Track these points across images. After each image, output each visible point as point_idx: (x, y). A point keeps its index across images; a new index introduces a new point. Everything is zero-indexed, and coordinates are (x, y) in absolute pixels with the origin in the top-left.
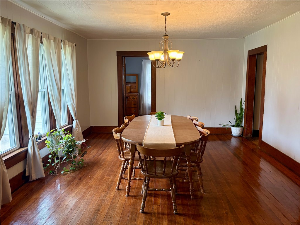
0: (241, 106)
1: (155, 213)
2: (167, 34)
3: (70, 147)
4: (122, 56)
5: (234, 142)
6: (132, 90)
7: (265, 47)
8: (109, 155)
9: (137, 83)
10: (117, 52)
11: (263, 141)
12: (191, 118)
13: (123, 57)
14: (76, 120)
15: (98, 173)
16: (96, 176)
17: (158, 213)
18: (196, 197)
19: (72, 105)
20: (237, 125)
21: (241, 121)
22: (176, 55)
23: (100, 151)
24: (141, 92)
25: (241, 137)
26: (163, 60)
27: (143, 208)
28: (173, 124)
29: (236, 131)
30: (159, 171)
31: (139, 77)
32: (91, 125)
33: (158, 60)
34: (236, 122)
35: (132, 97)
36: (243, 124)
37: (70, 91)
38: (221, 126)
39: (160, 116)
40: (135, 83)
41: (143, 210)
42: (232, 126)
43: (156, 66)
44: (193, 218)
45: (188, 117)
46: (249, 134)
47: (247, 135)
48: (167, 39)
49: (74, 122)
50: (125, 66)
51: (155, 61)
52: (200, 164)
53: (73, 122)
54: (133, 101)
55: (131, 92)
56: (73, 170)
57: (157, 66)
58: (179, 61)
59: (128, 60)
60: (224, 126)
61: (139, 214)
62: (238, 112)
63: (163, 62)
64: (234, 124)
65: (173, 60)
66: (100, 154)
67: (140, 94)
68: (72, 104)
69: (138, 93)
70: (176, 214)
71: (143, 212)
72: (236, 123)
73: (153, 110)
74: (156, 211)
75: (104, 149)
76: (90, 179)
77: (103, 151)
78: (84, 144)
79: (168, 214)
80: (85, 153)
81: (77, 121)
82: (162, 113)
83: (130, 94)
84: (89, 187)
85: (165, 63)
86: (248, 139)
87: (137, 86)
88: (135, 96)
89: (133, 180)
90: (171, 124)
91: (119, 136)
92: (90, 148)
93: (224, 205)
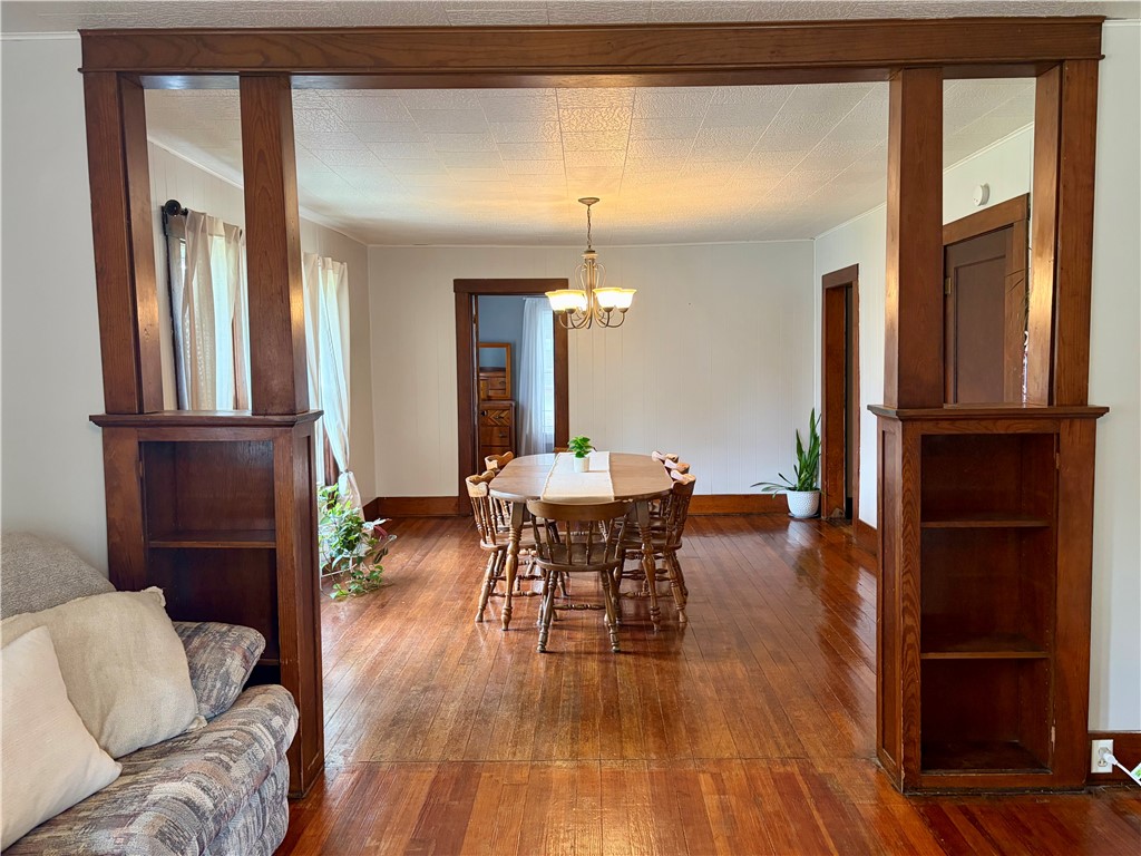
0: (813, 429)
1: (569, 653)
2: (593, 248)
3: (349, 532)
4: (469, 293)
5: (797, 536)
6: (491, 393)
7: (854, 270)
8: (442, 562)
9: (508, 369)
10: (455, 281)
11: (861, 522)
12: (662, 457)
13: (471, 294)
14: (347, 471)
15: (426, 597)
16: (420, 601)
17: (577, 653)
18: (665, 629)
19: (340, 430)
20: (805, 486)
21: (812, 476)
22: (616, 297)
23: (417, 557)
24: (521, 398)
25: (815, 519)
26: (585, 309)
27: (544, 642)
28: (614, 468)
29: (800, 504)
30: (577, 559)
31: (512, 351)
32: (379, 494)
33: (572, 311)
34: (799, 477)
35: (493, 415)
36: (818, 484)
37: (335, 392)
38: (758, 491)
39: (581, 447)
40: (503, 370)
41: (543, 647)
42: (790, 489)
43: (566, 324)
44: (655, 657)
45: (655, 455)
46: (838, 510)
47: (830, 512)
48: (593, 260)
49: (343, 479)
50: (476, 321)
51: (566, 313)
52: (677, 551)
53: (340, 478)
54: (497, 425)
55: (489, 399)
56: (357, 591)
57: (570, 325)
58: (625, 311)
59: (487, 305)
60: (767, 489)
61: (536, 654)
62: (806, 449)
63: (584, 313)
64: (795, 482)
65: (609, 310)
66: (419, 562)
67: (517, 404)
68: (338, 426)
69: (511, 400)
70: (616, 652)
71: (543, 651)
72: (800, 480)
73: (561, 442)
74: (573, 650)
75: (427, 553)
76: (408, 606)
77: (425, 556)
78: (380, 528)
79: (600, 653)
80: (384, 552)
81: (351, 474)
82: (586, 440)
83: (487, 405)
84: (409, 620)
85: (589, 317)
86: (832, 522)
87: (508, 380)
88: (504, 410)
89: (516, 596)
90: (608, 468)
91: (485, 489)
92: (396, 540)
93: (726, 638)
